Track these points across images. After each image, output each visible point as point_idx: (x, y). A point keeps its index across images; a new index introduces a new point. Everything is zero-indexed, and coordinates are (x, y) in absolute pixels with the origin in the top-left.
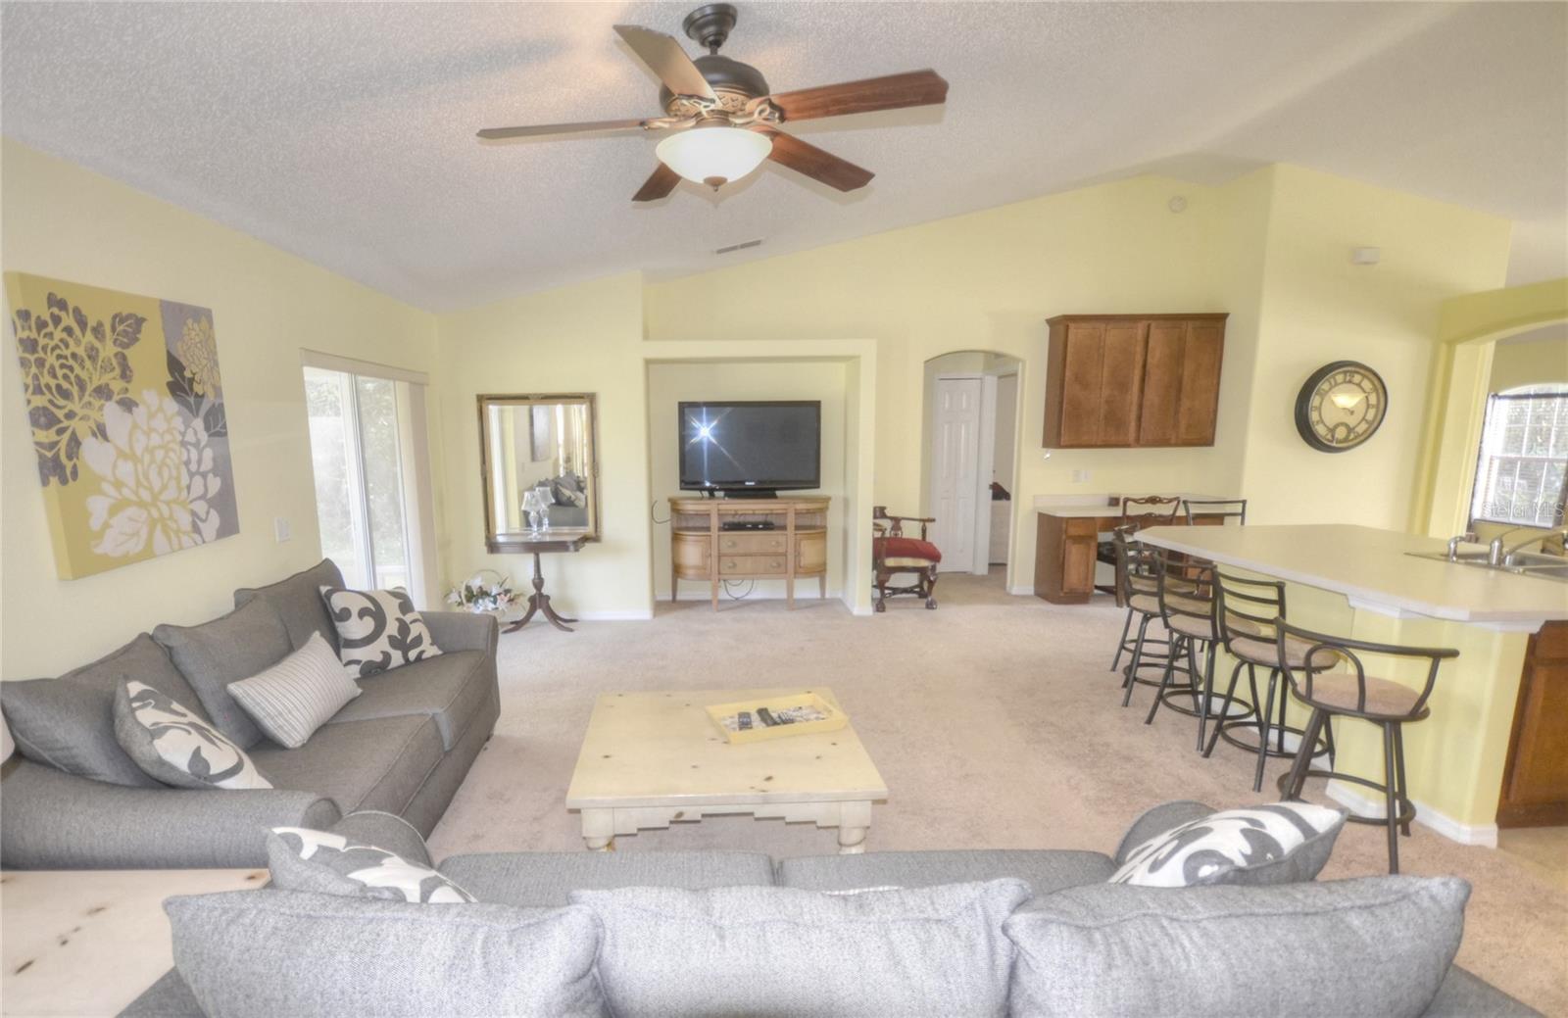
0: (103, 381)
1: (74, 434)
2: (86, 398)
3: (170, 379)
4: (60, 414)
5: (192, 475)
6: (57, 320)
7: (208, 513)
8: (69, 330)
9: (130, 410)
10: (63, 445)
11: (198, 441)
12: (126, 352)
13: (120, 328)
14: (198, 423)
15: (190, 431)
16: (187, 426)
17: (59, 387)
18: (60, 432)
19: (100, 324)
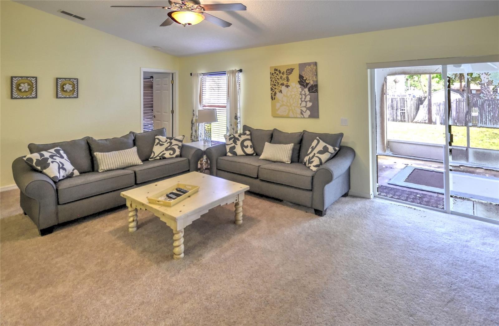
0: (283, 82)
1: (275, 92)
2: (279, 85)
3: (299, 80)
4: (273, 88)
5: (302, 101)
6: (275, 73)
7: (306, 111)
8: (277, 74)
9: (288, 87)
10: (273, 94)
11: (305, 94)
12: (289, 76)
13: (288, 72)
14: (306, 90)
15: (303, 91)
16: (302, 90)
17: (274, 84)
18: (273, 91)
19: (284, 72)
